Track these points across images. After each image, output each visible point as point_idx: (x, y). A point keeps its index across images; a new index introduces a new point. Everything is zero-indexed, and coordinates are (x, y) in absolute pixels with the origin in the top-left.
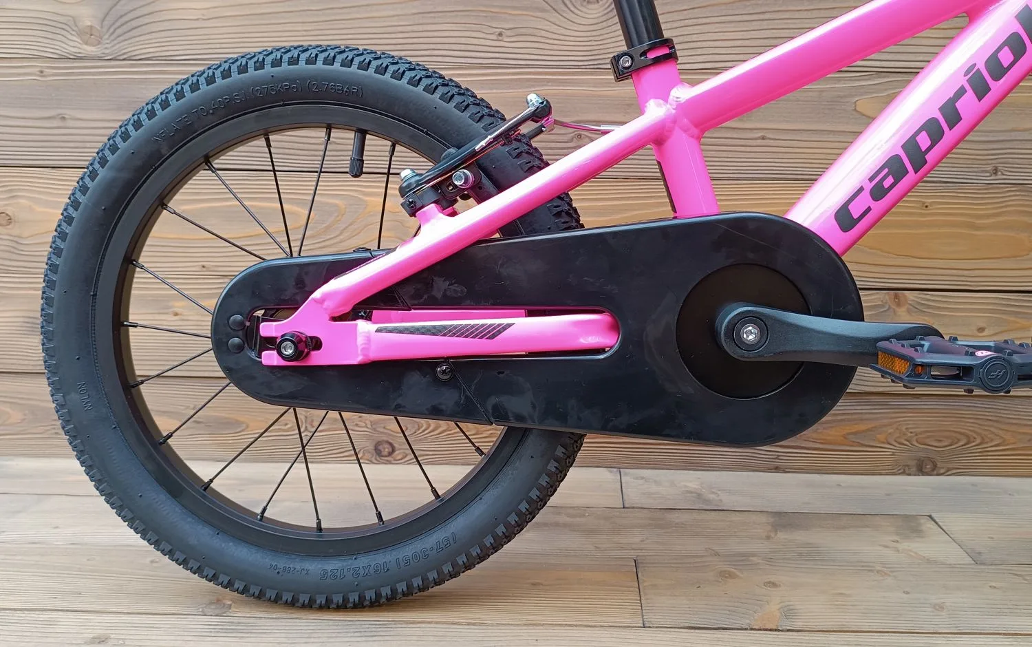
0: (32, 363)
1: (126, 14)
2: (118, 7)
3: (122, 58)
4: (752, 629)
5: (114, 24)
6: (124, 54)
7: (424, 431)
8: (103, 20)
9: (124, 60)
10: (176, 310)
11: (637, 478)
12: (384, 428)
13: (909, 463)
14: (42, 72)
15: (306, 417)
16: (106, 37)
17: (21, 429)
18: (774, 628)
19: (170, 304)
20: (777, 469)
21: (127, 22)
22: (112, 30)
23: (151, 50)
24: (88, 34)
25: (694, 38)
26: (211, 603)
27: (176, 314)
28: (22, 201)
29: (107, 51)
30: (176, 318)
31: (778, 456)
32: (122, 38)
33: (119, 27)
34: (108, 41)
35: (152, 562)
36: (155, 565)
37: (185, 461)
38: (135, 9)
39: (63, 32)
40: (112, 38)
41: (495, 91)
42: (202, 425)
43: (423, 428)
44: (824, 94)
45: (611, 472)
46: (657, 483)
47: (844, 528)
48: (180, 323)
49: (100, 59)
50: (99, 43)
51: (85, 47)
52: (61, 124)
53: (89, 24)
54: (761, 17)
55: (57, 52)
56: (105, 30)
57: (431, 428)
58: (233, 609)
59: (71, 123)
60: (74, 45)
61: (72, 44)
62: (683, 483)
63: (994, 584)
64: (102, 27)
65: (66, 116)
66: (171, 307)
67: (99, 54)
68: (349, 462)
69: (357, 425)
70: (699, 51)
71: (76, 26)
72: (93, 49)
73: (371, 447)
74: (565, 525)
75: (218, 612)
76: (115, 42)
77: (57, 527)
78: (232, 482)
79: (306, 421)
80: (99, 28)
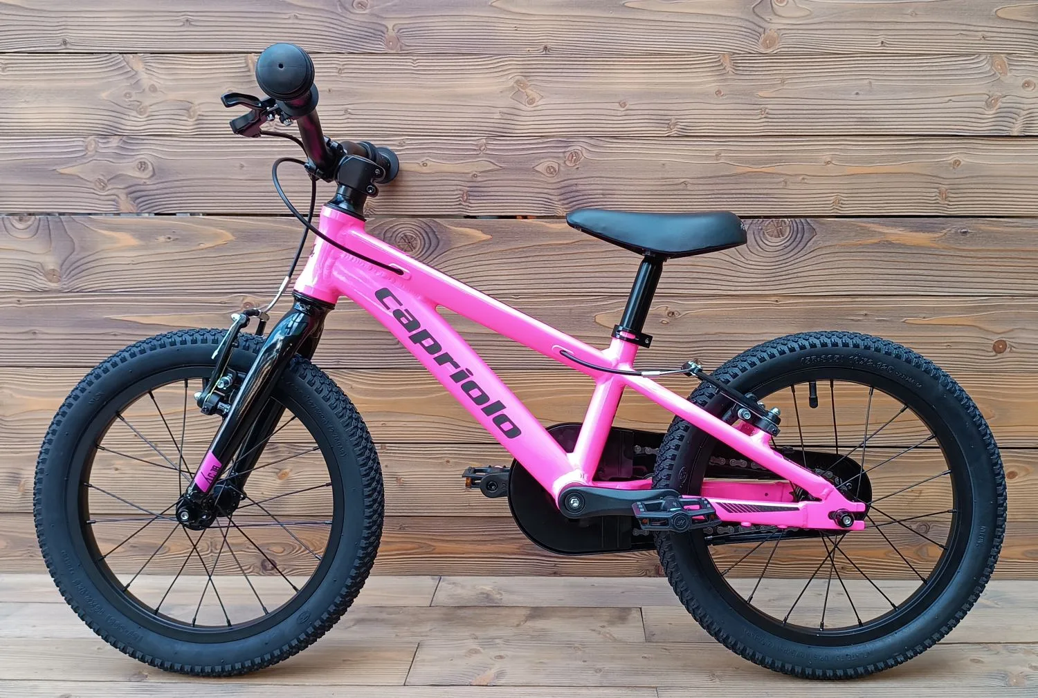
0: (12, 505)
1: (76, 262)
2: (72, 256)
3: (76, 291)
4: (471, 685)
5: (68, 268)
6: (77, 288)
7: (297, 551)
8: (62, 266)
9: (77, 292)
10: (117, 466)
11: (450, 584)
12: (268, 549)
13: (650, 568)
14: (19, 301)
15: (211, 542)
16: (64, 277)
17: (5, 553)
18: (485, 684)
19: (113, 462)
20: (555, 574)
21: (79, 266)
22: (69, 271)
23: (97, 285)
24: (50, 275)
25: (481, 274)
26: (135, 674)
27: (117, 469)
28: (5, 391)
29: (65, 286)
30: (117, 472)
31: (556, 564)
32: (74, 278)
33: (73, 270)
34: (66, 280)
35: (99, 649)
36: (100, 651)
37: (116, 575)
38: (84, 258)
39: (35, 274)
40: (69, 277)
41: (341, 310)
42: (137, 549)
43: (297, 549)
44: (573, 311)
45: (433, 579)
46: (463, 587)
47: (575, 617)
48: (120, 476)
49: (60, 291)
50: (59, 281)
51: (50, 283)
52: (33, 337)
53: (52, 268)
54: (527, 259)
55: (30, 287)
56: (63, 271)
57: (302, 550)
58: (148, 677)
59: (40, 336)
60: (41, 282)
61: (39, 281)
62: (481, 587)
63: (645, 655)
64: (61, 270)
65: (37, 332)
66: (113, 465)
67: (59, 288)
68: (238, 574)
69: (248, 548)
70: (485, 283)
71: (43, 269)
72: (56, 285)
73: (259, 564)
74: (383, 620)
75: (138, 679)
76: (70, 280)
77: (34, 626)
78: (157, 591)
79: (211, 545)
80: (59, 270)
